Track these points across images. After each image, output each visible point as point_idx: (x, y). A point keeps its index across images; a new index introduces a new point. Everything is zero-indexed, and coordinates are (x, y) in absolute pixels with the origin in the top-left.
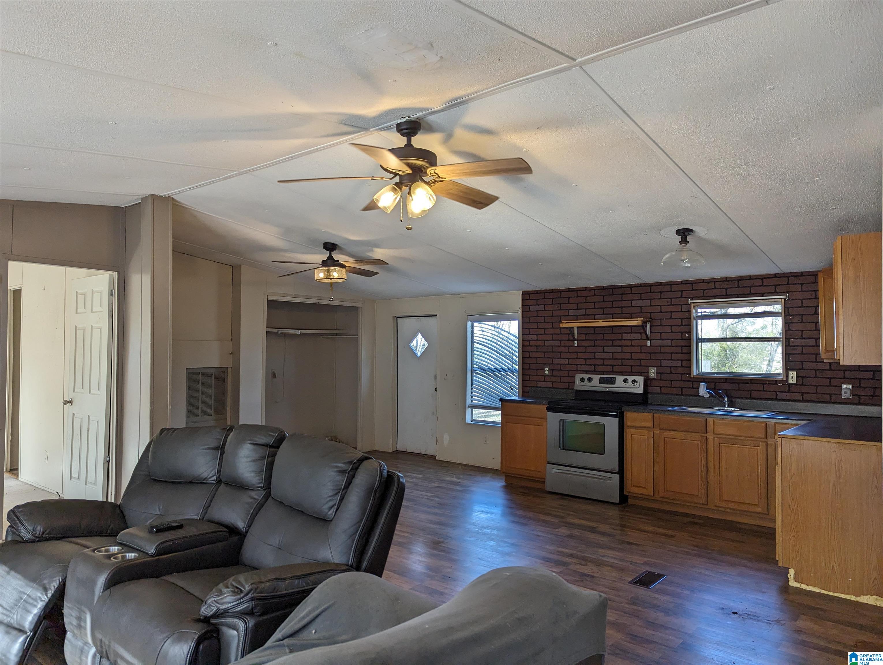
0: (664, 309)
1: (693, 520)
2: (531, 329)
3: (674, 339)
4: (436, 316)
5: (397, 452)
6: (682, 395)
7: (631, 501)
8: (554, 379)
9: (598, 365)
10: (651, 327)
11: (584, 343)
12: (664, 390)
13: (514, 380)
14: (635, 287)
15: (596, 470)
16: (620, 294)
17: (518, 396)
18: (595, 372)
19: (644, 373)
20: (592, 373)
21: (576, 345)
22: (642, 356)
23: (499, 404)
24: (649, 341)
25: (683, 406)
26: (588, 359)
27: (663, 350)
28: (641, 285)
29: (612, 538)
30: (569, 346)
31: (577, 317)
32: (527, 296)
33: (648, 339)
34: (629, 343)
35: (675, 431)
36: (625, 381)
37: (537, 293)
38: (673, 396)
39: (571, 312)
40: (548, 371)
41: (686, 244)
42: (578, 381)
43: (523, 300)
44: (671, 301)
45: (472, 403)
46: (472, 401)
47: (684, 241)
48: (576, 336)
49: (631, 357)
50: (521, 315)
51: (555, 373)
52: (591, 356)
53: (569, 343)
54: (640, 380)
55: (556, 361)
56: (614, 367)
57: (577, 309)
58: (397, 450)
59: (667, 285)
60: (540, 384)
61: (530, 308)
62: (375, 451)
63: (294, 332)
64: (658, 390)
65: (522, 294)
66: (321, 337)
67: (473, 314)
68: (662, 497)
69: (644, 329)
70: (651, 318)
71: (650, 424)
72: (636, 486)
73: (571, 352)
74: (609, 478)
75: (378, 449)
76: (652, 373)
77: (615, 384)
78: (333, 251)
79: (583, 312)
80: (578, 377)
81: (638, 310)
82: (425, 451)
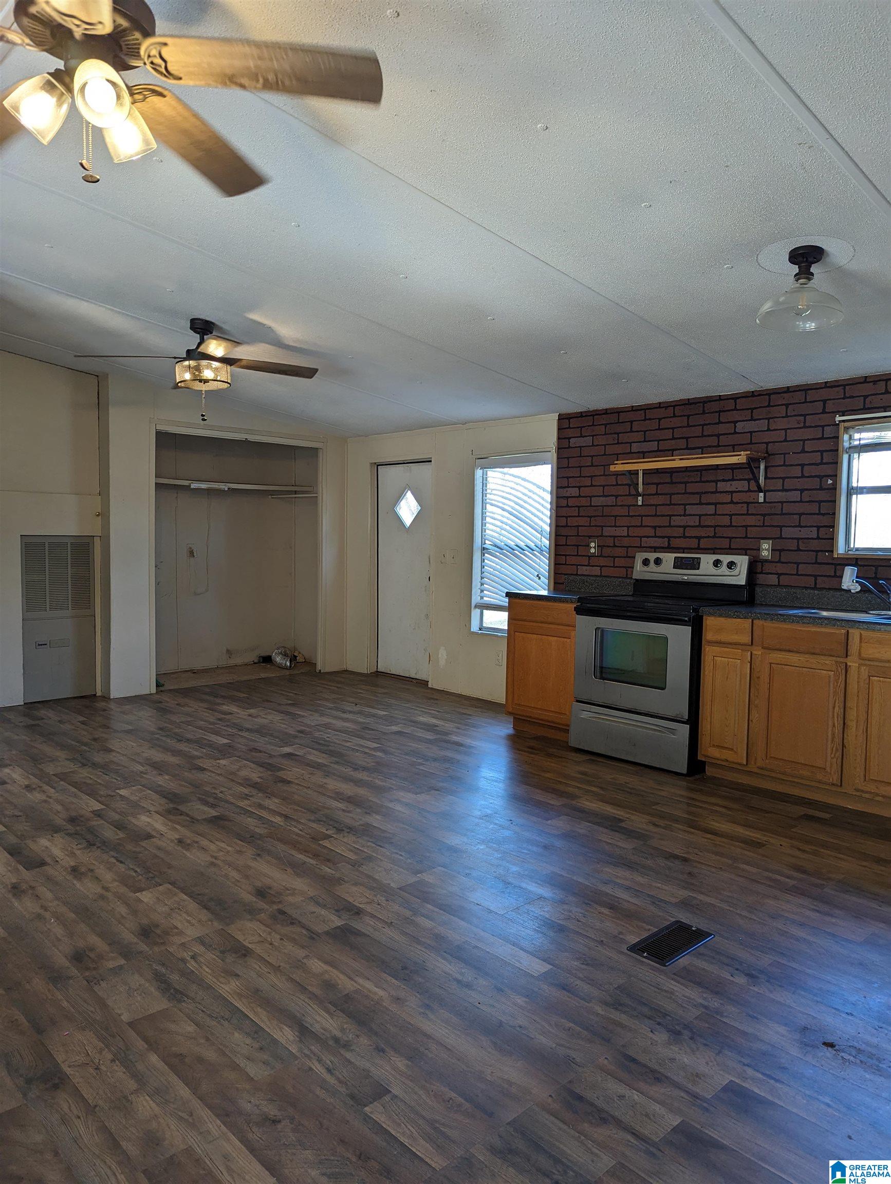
0: (791, 435)
1: (811, 812)
2: (571, 477)
3: (807, 490)
4: (431, 461)
5: (378, 674)
6: (815, 588)
7: (709, 771)
8: (602, 562)
9: (675, 537)
10: (766, 468)
11: (654, 500)
12: (785, 580)
13: (543, 564)
14: (743, 397)
15: (652, 716)
16: (716, 412)
17: (549, 590)
18: (669, 549)
19: (751, 551)
20: (666, 550)
21: (640, 503)
22: (750, 520)
23: (505, 601)
24: (761, 495)
25: (814, 608)
26: (660, 527)
27: (787, 508)
28: (753, 394)
29: (642, 843)
30: (629, 506)
31: (643, 454)
32: (566, 422)
33: (760, 490)
34: (727, 498)
35: (790, 651)
36: (717, 563)
37: (582, 416)
38: (798, 591)
39: (635, 448)
40: (595, 548)
41: (809, 279)
42: (638, 565)
43: (559, 429)
44: (805, 420)
45: (482, 601)
46: (482, 598)
47: (805, 273)
48: (640, 490)
49: (731, 522)
50: (555, 455)
51: (607, 551)
52: (664, 521)
53: (630, 500)
54: (742, 562)
55: (608, 531)
56: (702, 541)
57: (645, 441)
58: (377, 671)
59: (800, 390)
60: (583, 570)
61: (569, 442)
62: (346, 671)
63: (217, 486)
64: (773, 579)
65: (559, 419)
66: (270, 496)
67: (485, 456)
68: (762, 769)
69: (753, 473)
70: (767, 452)
71: (746, 639)
72: (718, 746)
73: (632, 516)
74: (672, 731)
75: (350, 668)
76: (766, 549)
77: (698, 569)
78: (207, 334)
79: (654, 446)
80: (640, 557)
81: (746, 439)
82: (416, 674)
